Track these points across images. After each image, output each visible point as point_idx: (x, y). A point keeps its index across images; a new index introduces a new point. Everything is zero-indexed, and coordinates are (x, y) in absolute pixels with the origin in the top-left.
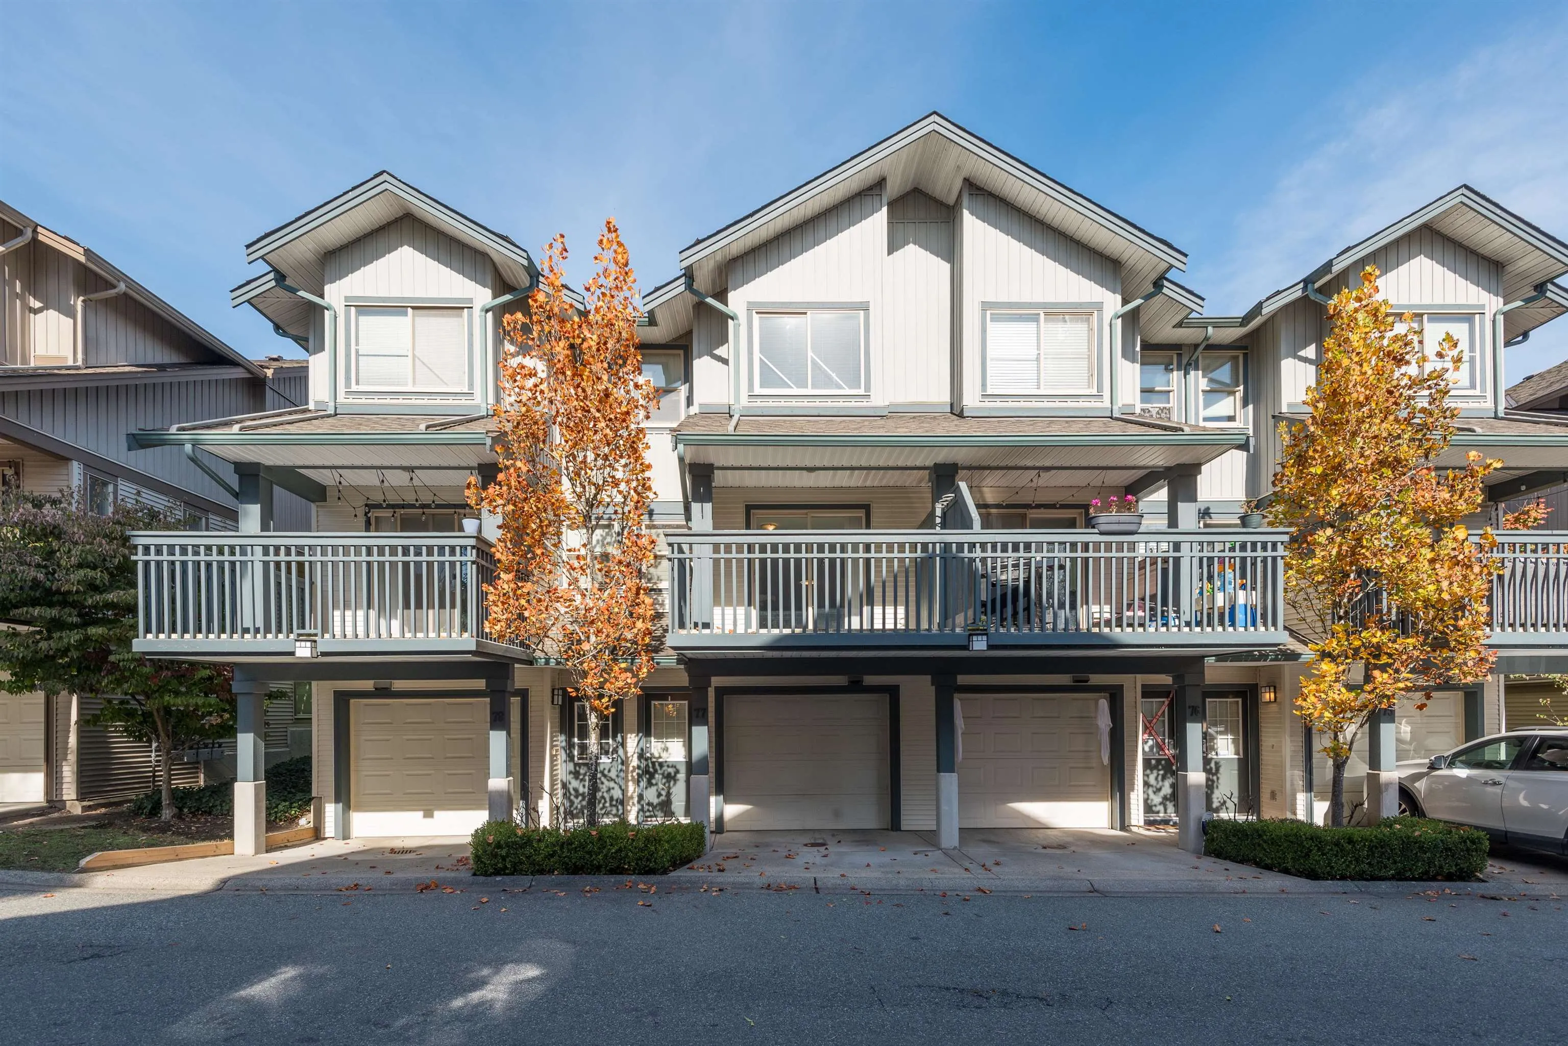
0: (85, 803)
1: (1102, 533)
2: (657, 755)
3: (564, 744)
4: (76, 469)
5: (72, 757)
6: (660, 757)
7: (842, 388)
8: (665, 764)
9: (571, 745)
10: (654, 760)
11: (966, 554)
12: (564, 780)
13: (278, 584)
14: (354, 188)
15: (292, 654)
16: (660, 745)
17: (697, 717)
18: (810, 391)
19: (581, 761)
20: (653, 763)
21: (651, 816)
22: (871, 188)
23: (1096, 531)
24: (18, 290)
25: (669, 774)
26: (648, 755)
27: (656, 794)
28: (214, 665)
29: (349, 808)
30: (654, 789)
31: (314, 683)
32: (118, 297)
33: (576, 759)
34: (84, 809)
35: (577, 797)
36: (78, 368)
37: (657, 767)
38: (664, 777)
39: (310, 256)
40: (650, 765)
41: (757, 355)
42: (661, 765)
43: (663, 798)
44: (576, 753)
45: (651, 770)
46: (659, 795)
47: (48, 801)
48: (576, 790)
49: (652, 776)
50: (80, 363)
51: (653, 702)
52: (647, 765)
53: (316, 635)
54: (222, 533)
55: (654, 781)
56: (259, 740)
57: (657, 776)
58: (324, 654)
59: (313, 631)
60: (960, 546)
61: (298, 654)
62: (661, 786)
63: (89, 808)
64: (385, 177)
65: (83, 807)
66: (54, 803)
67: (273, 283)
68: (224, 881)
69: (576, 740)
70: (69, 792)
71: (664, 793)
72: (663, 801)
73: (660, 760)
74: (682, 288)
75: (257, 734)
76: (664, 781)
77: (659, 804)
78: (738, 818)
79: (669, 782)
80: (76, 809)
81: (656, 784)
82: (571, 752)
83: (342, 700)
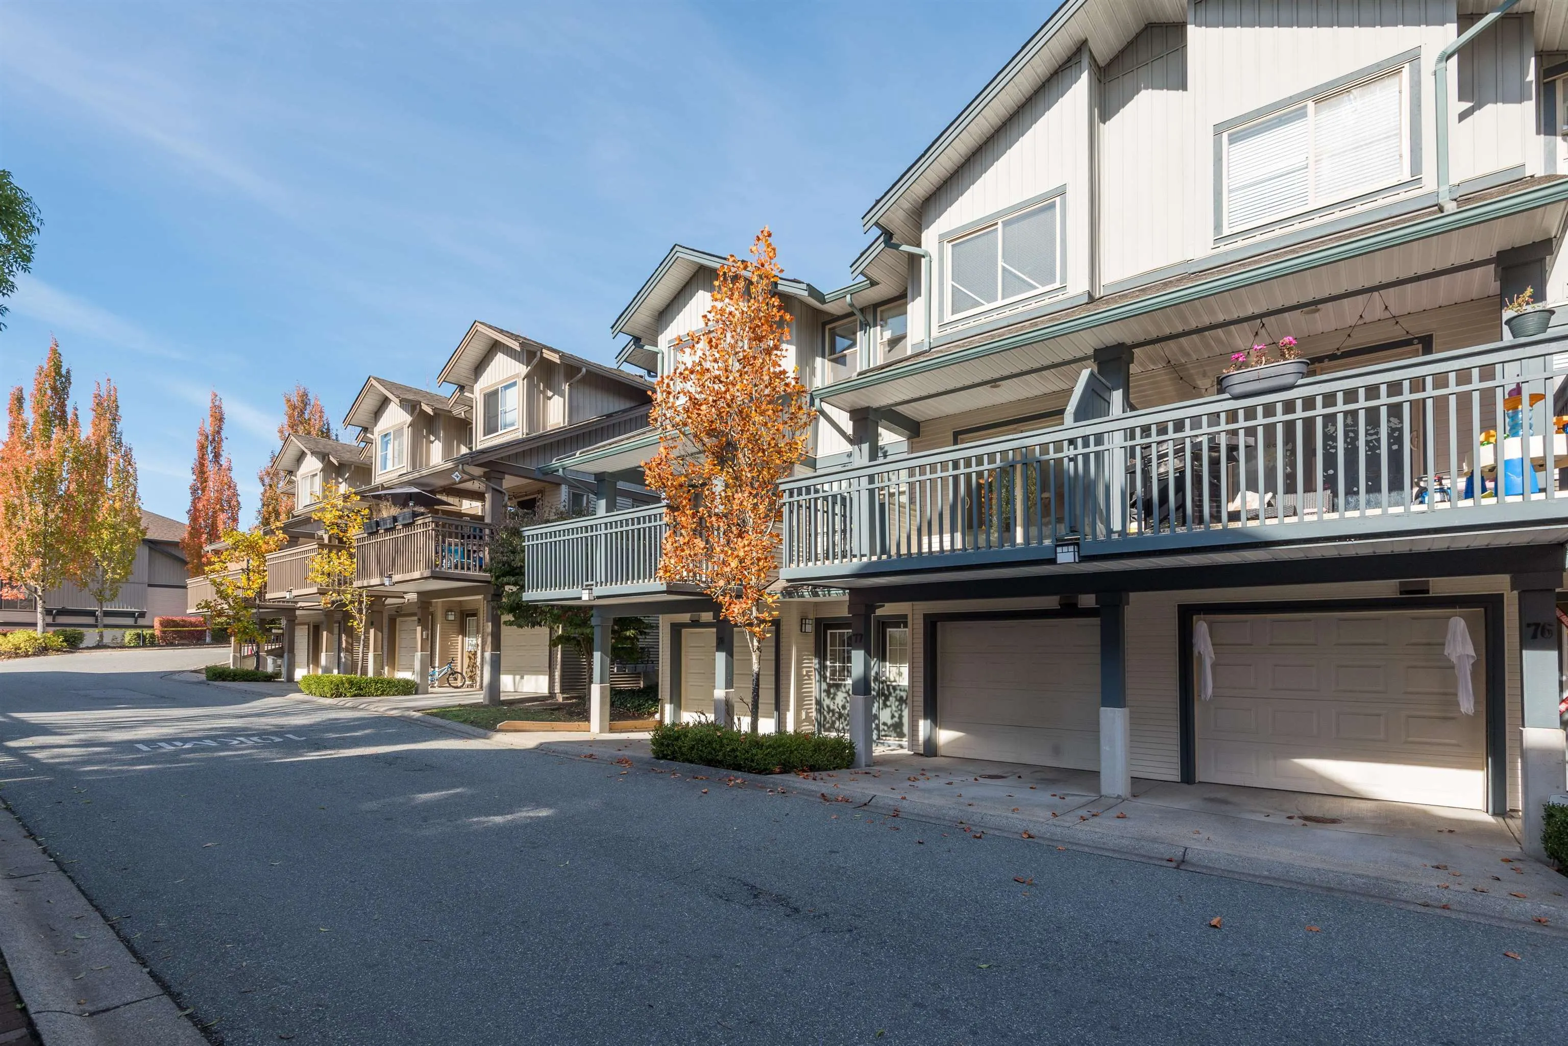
0: (565, 696)
1: (1236, 398)
2: (892, 679)
3: (817, 666)
4: (564, 489)
5: (559, 667)
6: (895, 681)
7: (1035, 288)
8: (898, 688)
9: (823, 667)
10: (888, 683)
11: (1052, 455)
12: (818, 697)
13: (628, 549)
14: (661, 265)
15: (580, 598)
16: (894, 670)
17: (856, 641)
18: (1000, 303)
19: (831, 682)
20: (888, 686)
21: (886, 736)
22: (1069, 59)
23: (1227, 396)
24: (541, 389)
25: (901, 697)
26: (884, 678)
27: (889, 715)
28: (562, 607)
29: (680, 708)
30: (888, 710)
31: (661, 616)
32: (584, 377)
33: (828, 680)
34: (564, 699)
35: (828, 713)
36: (565, 427)
37: (892, 690)
38: (897, 700)
39: (649, 320)
40: (885, 688)
41: (949, 283)
42: (895, 688)
43: (896, 719)
44: (828, 674)
45: (886, 692)
46: (893, 717)
47: (550, 693)
48: (828, 707)
49: (887, 698)
50: (566, 424)
51: (888, 630)
52: (883, 688)
53: (592, 585)
54: (555, 524)
55: (888, 703)
56: (604, 656)
57: (891, 698)
58: (599, 597)
59: (592, 583)
60: (1044, 447)
61: (583, 599)
62: (894, 708)
63: (567, 698)
64: (677, 248)
65: (563, 698)
66: (552, 695)
67: (634, 347)
68: (541, 744)
69: (828, 663)
70: (557, 689)
71: (896, 715)
72: (896, 722)
73: (894, 684)
74: (883, 245)
75: (601, 652)
76: (897, 703)
77: (892, 725)
78: (952, 743)
79: (901, 705)
80: (560, 698)
81: (890, 706)
82: (824, 673)
83: (676, 630)
